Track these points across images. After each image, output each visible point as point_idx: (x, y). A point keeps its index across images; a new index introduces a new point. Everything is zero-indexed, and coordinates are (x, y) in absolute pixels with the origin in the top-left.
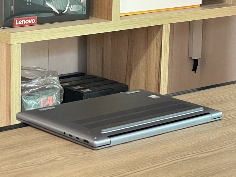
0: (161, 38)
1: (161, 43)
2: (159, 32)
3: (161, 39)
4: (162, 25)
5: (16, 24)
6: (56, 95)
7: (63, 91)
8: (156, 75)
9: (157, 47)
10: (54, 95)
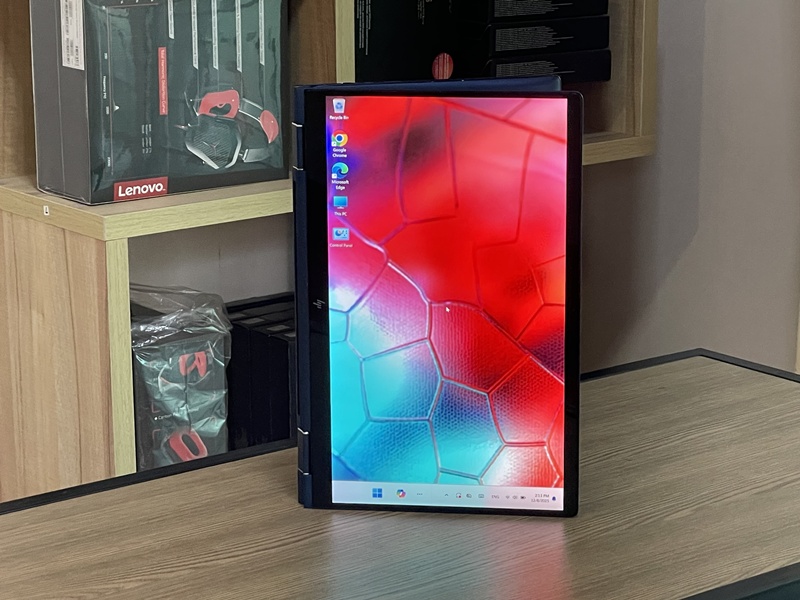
5: (120, 195)
6: (213, 349)
7: (230, 339)
10: (208, 347)
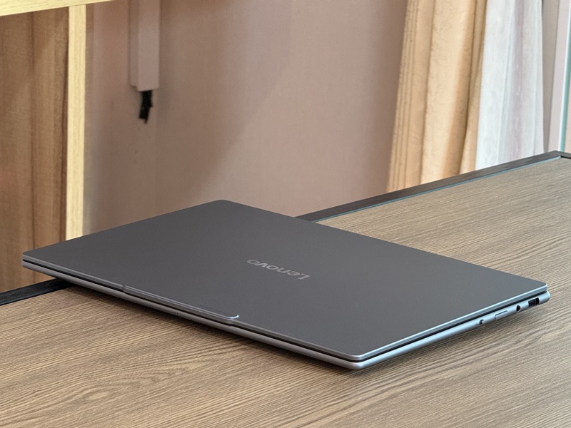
0: (64, 38)
1: (65, 50)
2: (61, 24)
3: (66, 41)
4: (67, 8)
8: (55, 126)
9: (57, 60)
